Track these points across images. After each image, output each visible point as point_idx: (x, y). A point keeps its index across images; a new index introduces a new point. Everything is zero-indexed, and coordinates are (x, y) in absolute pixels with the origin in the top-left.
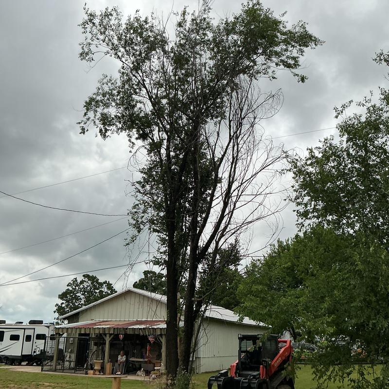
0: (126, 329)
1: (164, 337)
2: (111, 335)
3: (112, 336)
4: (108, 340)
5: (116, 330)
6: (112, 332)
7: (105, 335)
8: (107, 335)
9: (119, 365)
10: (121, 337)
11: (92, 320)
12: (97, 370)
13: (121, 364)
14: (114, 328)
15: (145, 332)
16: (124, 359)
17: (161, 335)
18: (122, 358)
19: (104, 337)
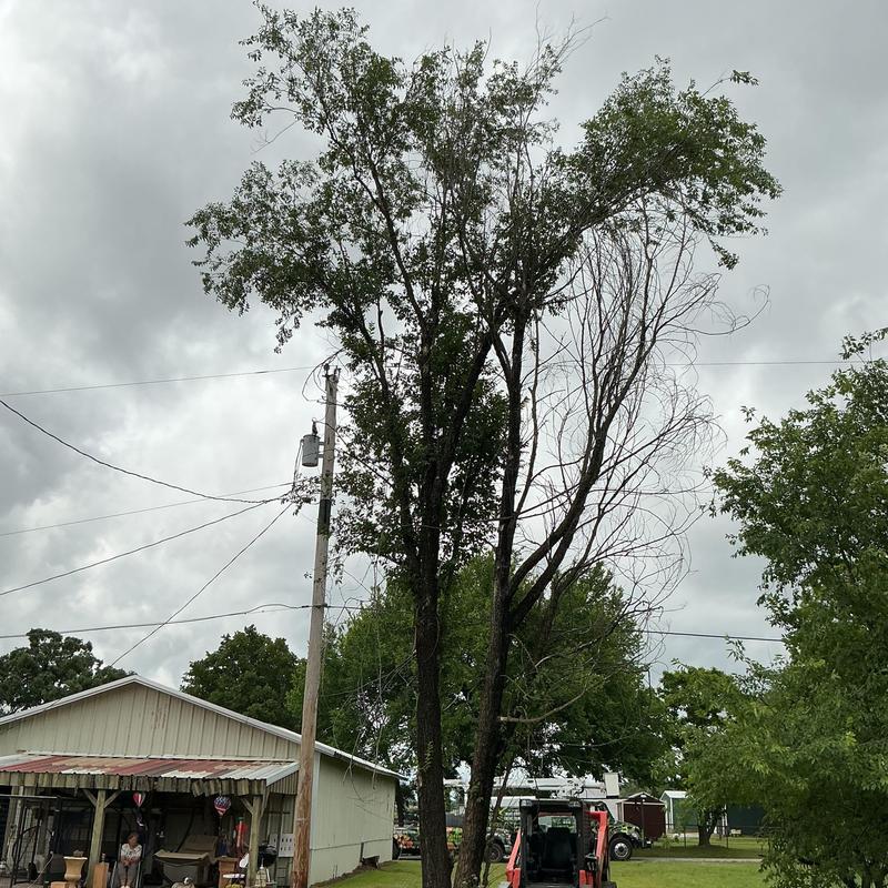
0: (156, 779)
1: (256, 802)
2: (109, 793)
3: (114, 797)
4: (101, 805)
5: (126, 784)
6: (113, 785)
7: (95, 792)
8: (99, 794)
9: (127, 868)
10: (140, 798)
11: (19, 752)
12: (72, 880)
13: (133, 865)
14: (121, 777)
15: (209, 787)
16: (138, 854)
17: (250, 797)
18: (131, 852)
19: (91, 797)
